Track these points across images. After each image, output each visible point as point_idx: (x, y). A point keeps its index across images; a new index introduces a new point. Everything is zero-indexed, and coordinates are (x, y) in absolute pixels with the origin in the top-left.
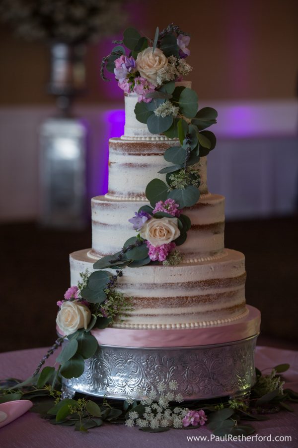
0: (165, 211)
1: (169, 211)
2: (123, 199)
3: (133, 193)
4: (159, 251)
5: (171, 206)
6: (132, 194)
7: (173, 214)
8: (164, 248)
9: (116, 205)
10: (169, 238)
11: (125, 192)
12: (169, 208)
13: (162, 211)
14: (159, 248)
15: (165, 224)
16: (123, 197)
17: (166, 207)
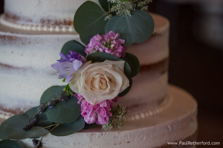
0: (106, 51)
1: (112, 51)
2: (34, 29)
3: (49, 21)
4: (99, 111)
5: (114, 42)
6: (46, 22)
7: (118, 54)
8: (106, 106)
9: (26, 39)
10: (113, 91)
11: (37, 19)
12: (112, 46)
13: (101, 50)
14: (98, 105)
15: (107, 70)
16: (32, 26)
17: (107, 44)
